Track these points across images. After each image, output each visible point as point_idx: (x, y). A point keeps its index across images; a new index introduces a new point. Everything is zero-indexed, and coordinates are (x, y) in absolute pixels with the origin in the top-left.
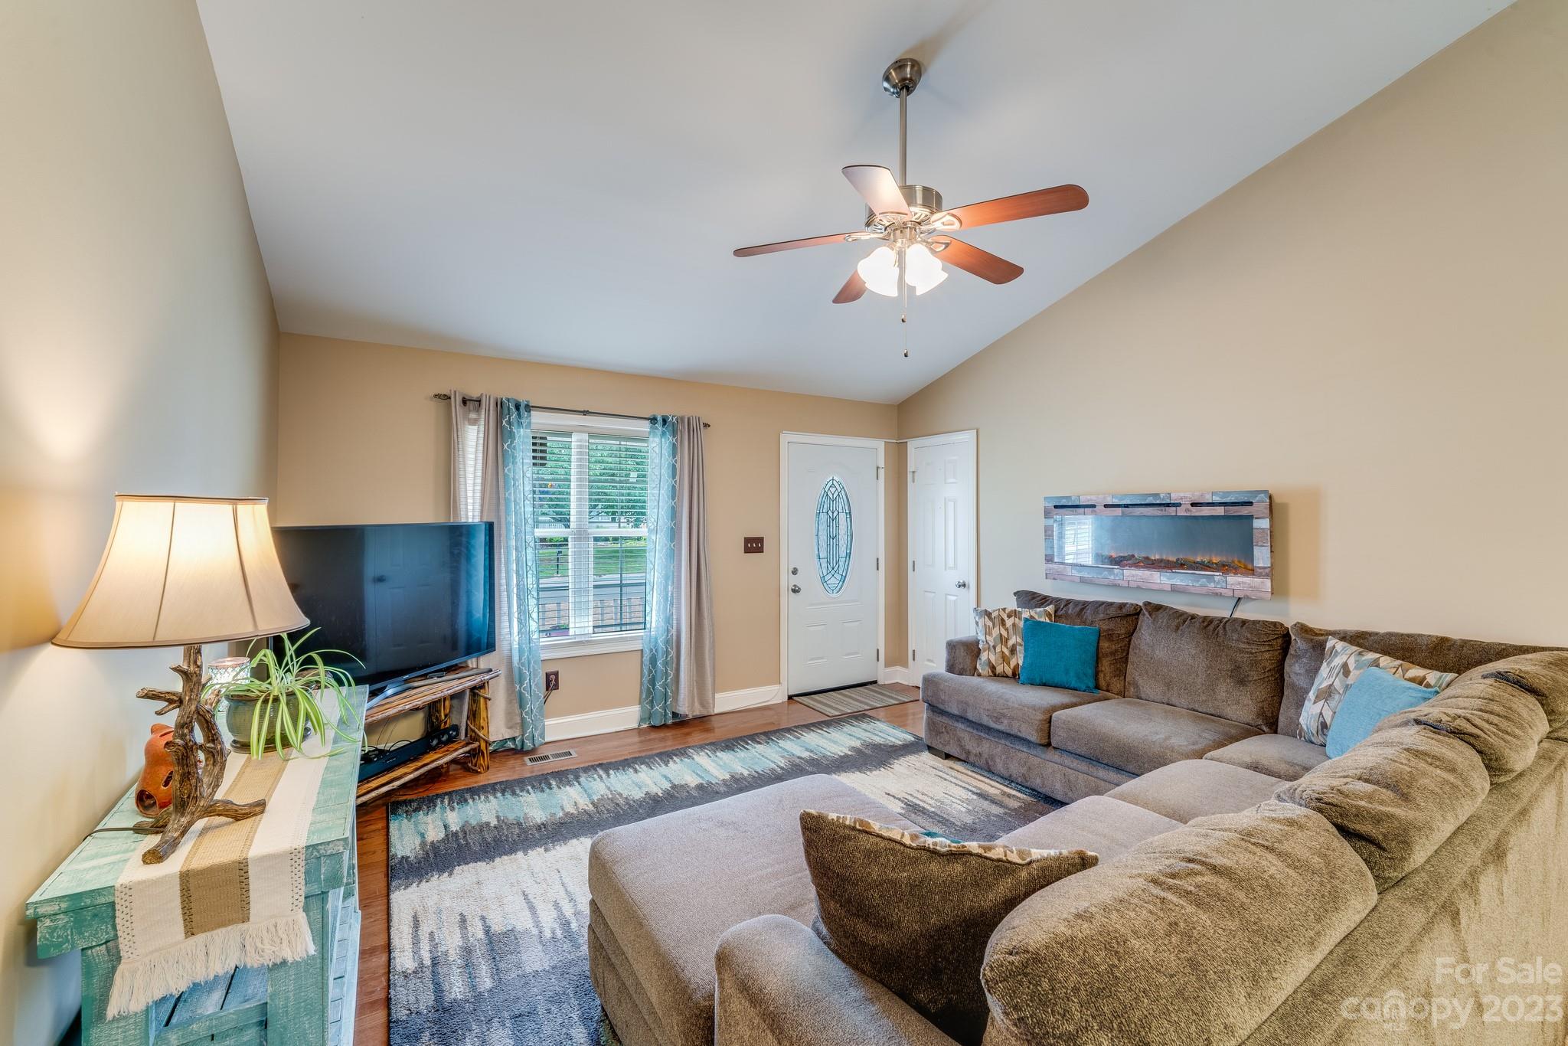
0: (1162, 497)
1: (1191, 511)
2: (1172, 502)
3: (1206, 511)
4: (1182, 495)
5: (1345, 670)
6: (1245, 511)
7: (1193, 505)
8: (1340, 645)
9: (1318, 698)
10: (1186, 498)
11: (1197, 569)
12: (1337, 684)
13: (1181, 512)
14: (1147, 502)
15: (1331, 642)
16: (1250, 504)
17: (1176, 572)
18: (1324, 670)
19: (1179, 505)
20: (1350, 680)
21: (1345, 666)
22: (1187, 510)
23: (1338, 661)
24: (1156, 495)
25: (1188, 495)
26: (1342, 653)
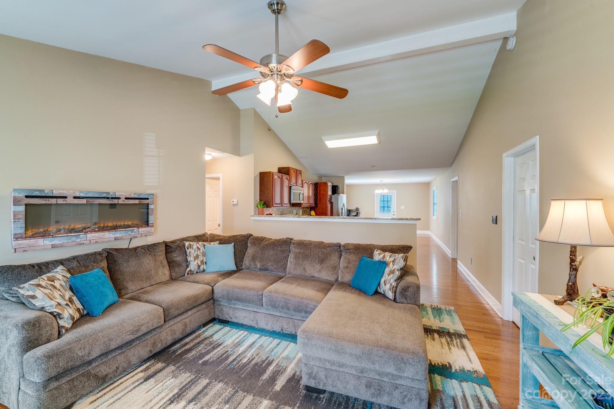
0: (111, 194)
1: (125, 201)
2: (116, 197)
3: (132, 202)
4: (121, 194)
6: (146, 202)
7: (126, 198)
10: (123, 195)
11: (126, 228)
13: (120, 202)
14: (103, 196)
16: (148, 199)
17: (117, 231)
19: (120, 198)
22: (123, 201)
24: (108, 193)
25: (124, 194)
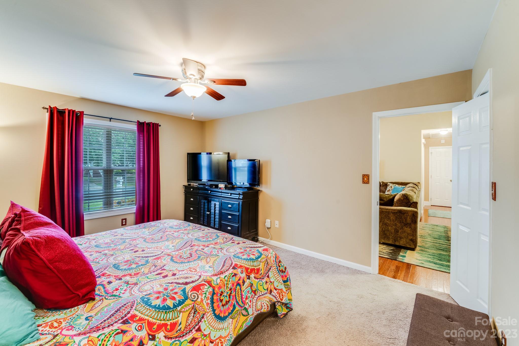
5: (391, 187)
8: (390, 184)
9: (388, 191)
12: (390, 189)
15: (388, 184)
18: (388, 187)
20: (392, 188)
21: (391, 186)
23: (390, 186)
26: (391, 185)
